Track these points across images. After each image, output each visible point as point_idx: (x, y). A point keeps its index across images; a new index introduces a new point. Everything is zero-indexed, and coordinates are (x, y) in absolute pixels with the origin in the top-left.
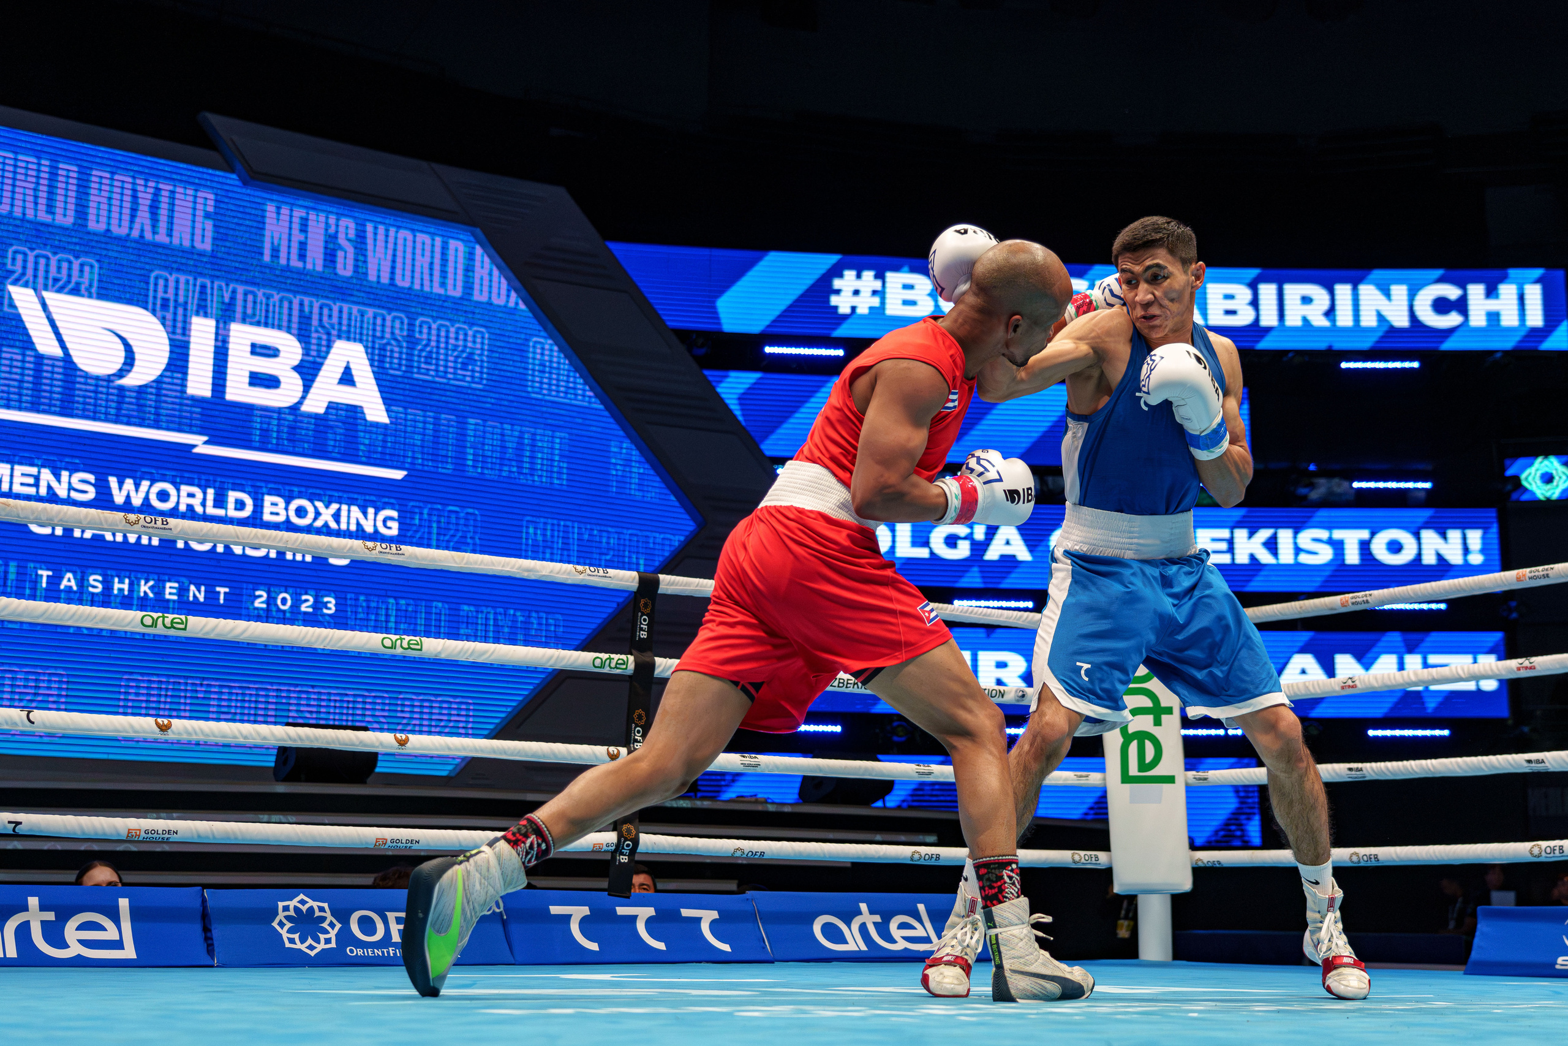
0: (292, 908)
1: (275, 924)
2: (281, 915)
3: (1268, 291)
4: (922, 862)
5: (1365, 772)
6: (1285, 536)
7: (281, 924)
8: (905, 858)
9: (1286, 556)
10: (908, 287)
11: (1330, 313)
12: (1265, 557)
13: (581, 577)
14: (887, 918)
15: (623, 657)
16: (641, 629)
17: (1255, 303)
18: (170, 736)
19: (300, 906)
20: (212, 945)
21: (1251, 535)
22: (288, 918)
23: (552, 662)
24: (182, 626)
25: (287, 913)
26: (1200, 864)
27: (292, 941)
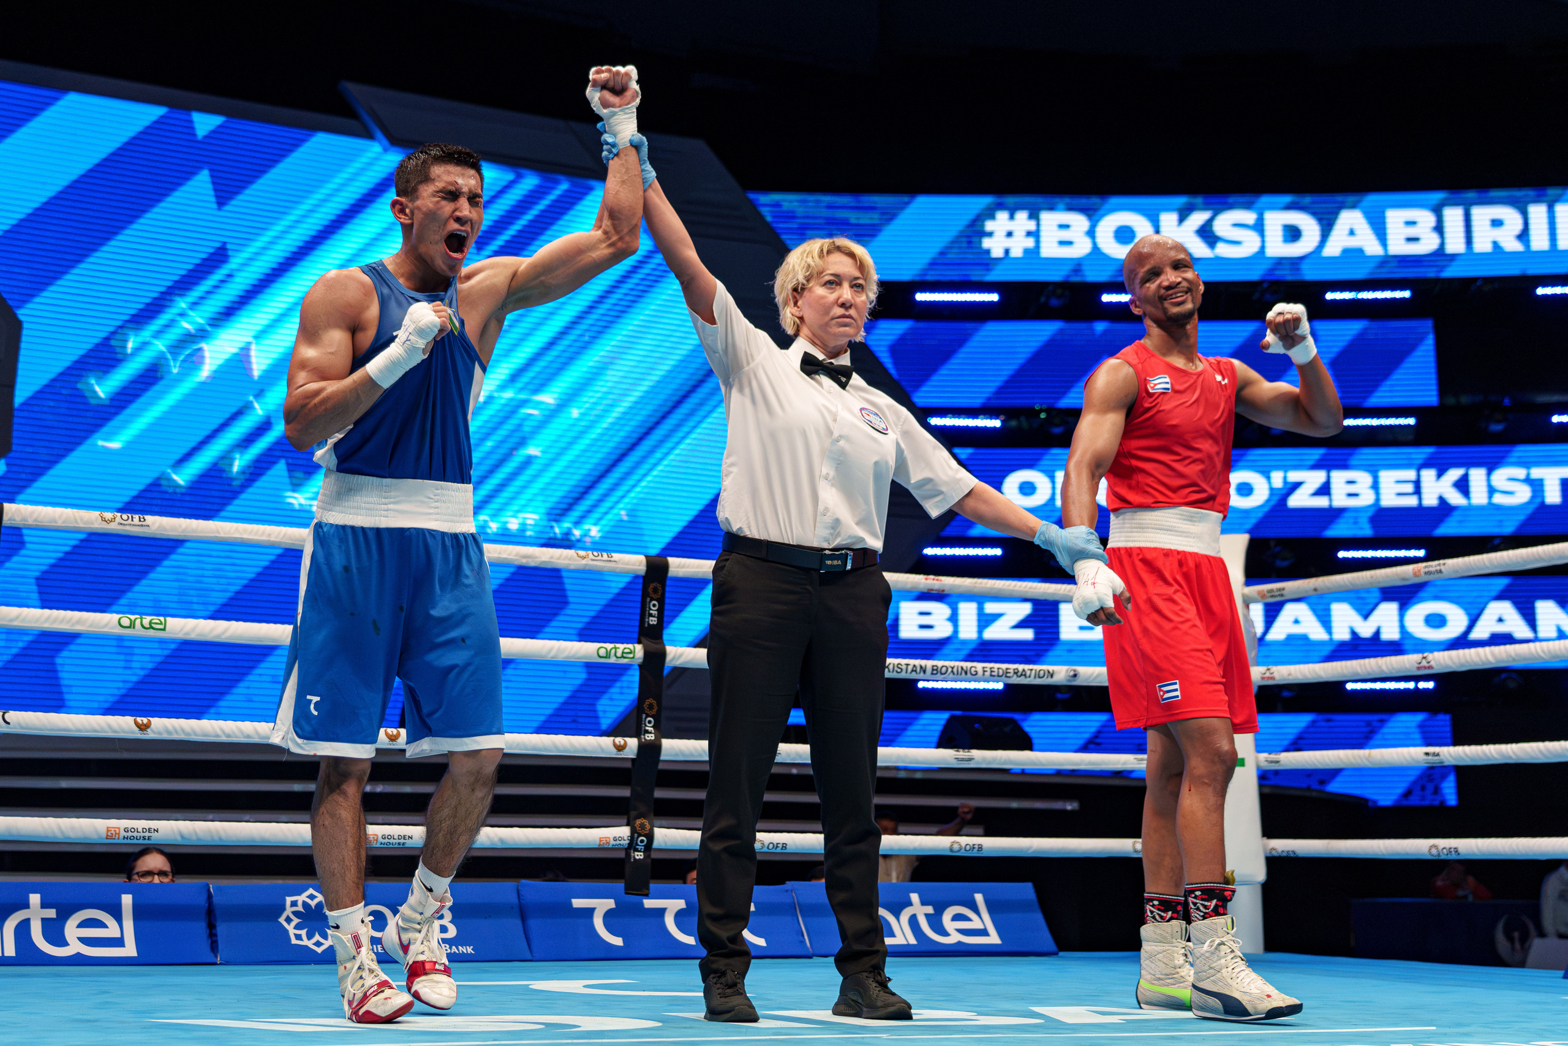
0: (300, 903)
1: (282, 920)
2: (289, 911)
3: (1453, 216)
4: (962, 853)
5: (1442, 757)
6: (1477, 476)
7: (289, 920)
8: (943, 850)
9: (1479, 495)
10: (1064, 227)
11: (1524, 235)
12: (1455, 498)
13: (584, 562)
14: (940, 909)
15: (630, 646)
16: (651, 615)
17: (1439, 229)
18: (150, 735)
19: (308, 901)
20: (216, 942)
21: (1440, 475)
22: (296, 913)
23: (552, 654)
24: (162, 627)
25: (295, 909)
26: (1275, 854)
27: (298, 937)
